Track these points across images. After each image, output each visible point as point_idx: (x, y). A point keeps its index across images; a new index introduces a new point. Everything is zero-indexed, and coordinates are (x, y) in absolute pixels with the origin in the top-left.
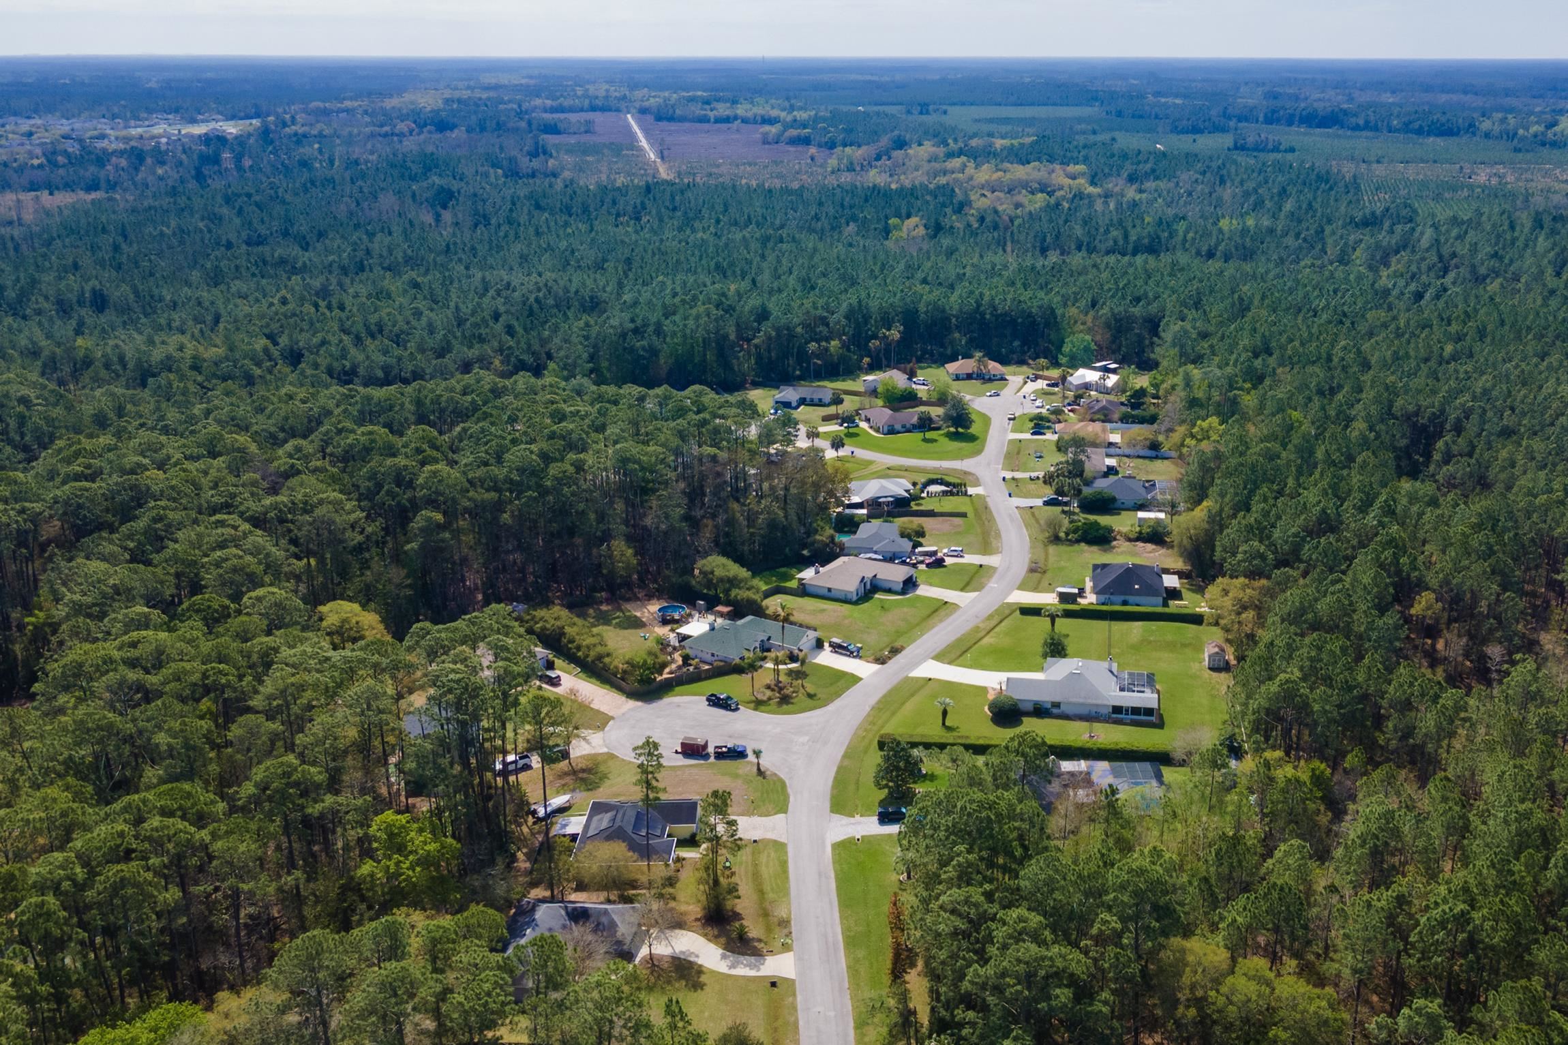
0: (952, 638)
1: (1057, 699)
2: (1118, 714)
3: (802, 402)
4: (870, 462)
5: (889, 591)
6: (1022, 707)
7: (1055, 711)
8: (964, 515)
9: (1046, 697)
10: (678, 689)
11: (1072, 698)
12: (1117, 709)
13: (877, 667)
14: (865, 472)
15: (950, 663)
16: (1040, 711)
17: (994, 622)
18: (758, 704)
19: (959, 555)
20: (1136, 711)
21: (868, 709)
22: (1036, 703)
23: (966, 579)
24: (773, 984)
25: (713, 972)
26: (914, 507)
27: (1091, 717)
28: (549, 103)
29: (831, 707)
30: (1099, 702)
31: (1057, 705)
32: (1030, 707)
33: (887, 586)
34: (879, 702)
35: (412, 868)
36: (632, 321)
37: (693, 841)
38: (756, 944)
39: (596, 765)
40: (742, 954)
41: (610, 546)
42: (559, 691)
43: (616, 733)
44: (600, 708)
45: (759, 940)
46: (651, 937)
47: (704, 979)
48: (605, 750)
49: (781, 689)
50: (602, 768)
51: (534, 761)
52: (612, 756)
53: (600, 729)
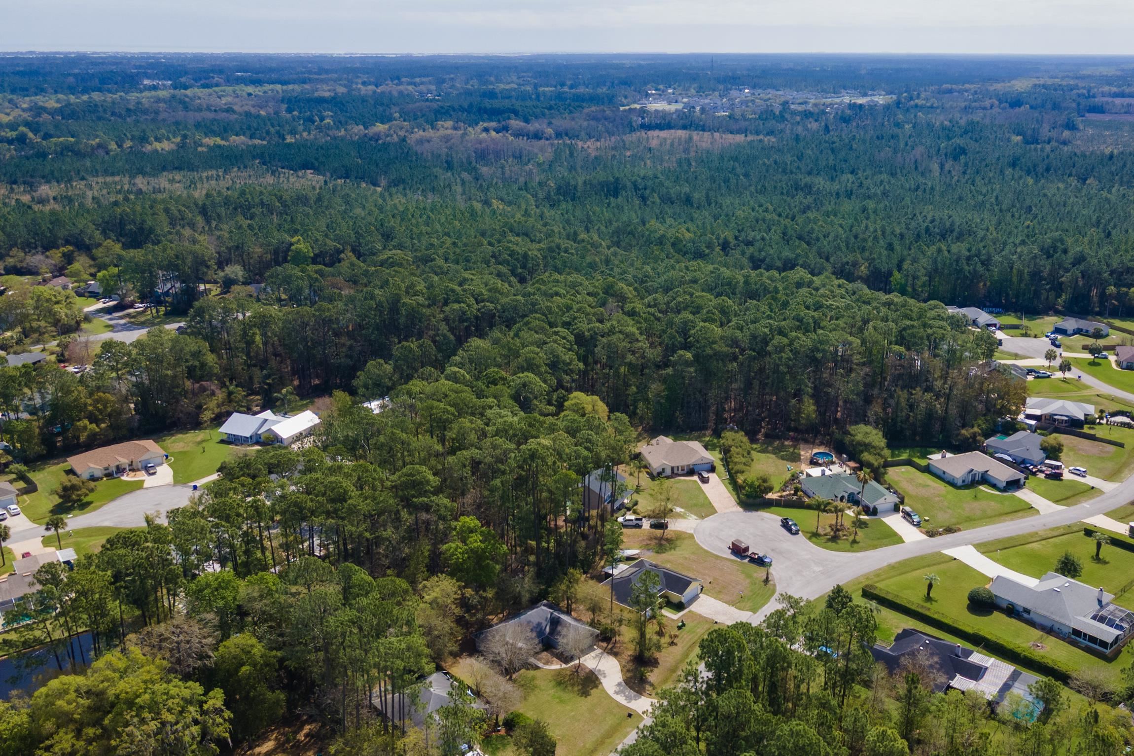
0: (1006, 535)
1: (1028, 606)
2: (1075, 638)
3: (1079, 331)
4: (1087, 387)
5: (994, 486)
6: (998, 602)
7: (1025, 615)
8: (1121, 445)
9: (1021, 602)
10: (773, 509)
11: (1042, 610)
12: (1077, 632)
13: (925, 537)
14: (1073, 394)
15: (982, 553)
16: (1012, 611)
17: (1055, 534)
18: (814, 536)
19: (1082, 475)
20: (1093, 639)
21: (885, 564)
22: (1011, 604)
23: (1070, 493)
24: (630, 715)
25: (604, 691)
26: (1086, 430)
27: (1050, 630)
28: (1114, 89)
29: (859, 554)
30: (1062, 621)
31: (1027, 611)
32: (1004, 605)
33: (995, 482)
34: (899, 563)
35: (463, 553)
36: (969, 250)
37: (679, 607)
38: (648, 687)
39: (677, 539)
40: (631, 688)
41: (800, 401)
42: (704, 487)
43: (709, 523)
44: (715, 505)
45: (652, 685)
46: (593, 654)
47: (594, 692)
48: (691, 532)
49: (838, 530)
50: (678, 543)
51: (646, 524)
52: (691, 536)
53: (702, 517)
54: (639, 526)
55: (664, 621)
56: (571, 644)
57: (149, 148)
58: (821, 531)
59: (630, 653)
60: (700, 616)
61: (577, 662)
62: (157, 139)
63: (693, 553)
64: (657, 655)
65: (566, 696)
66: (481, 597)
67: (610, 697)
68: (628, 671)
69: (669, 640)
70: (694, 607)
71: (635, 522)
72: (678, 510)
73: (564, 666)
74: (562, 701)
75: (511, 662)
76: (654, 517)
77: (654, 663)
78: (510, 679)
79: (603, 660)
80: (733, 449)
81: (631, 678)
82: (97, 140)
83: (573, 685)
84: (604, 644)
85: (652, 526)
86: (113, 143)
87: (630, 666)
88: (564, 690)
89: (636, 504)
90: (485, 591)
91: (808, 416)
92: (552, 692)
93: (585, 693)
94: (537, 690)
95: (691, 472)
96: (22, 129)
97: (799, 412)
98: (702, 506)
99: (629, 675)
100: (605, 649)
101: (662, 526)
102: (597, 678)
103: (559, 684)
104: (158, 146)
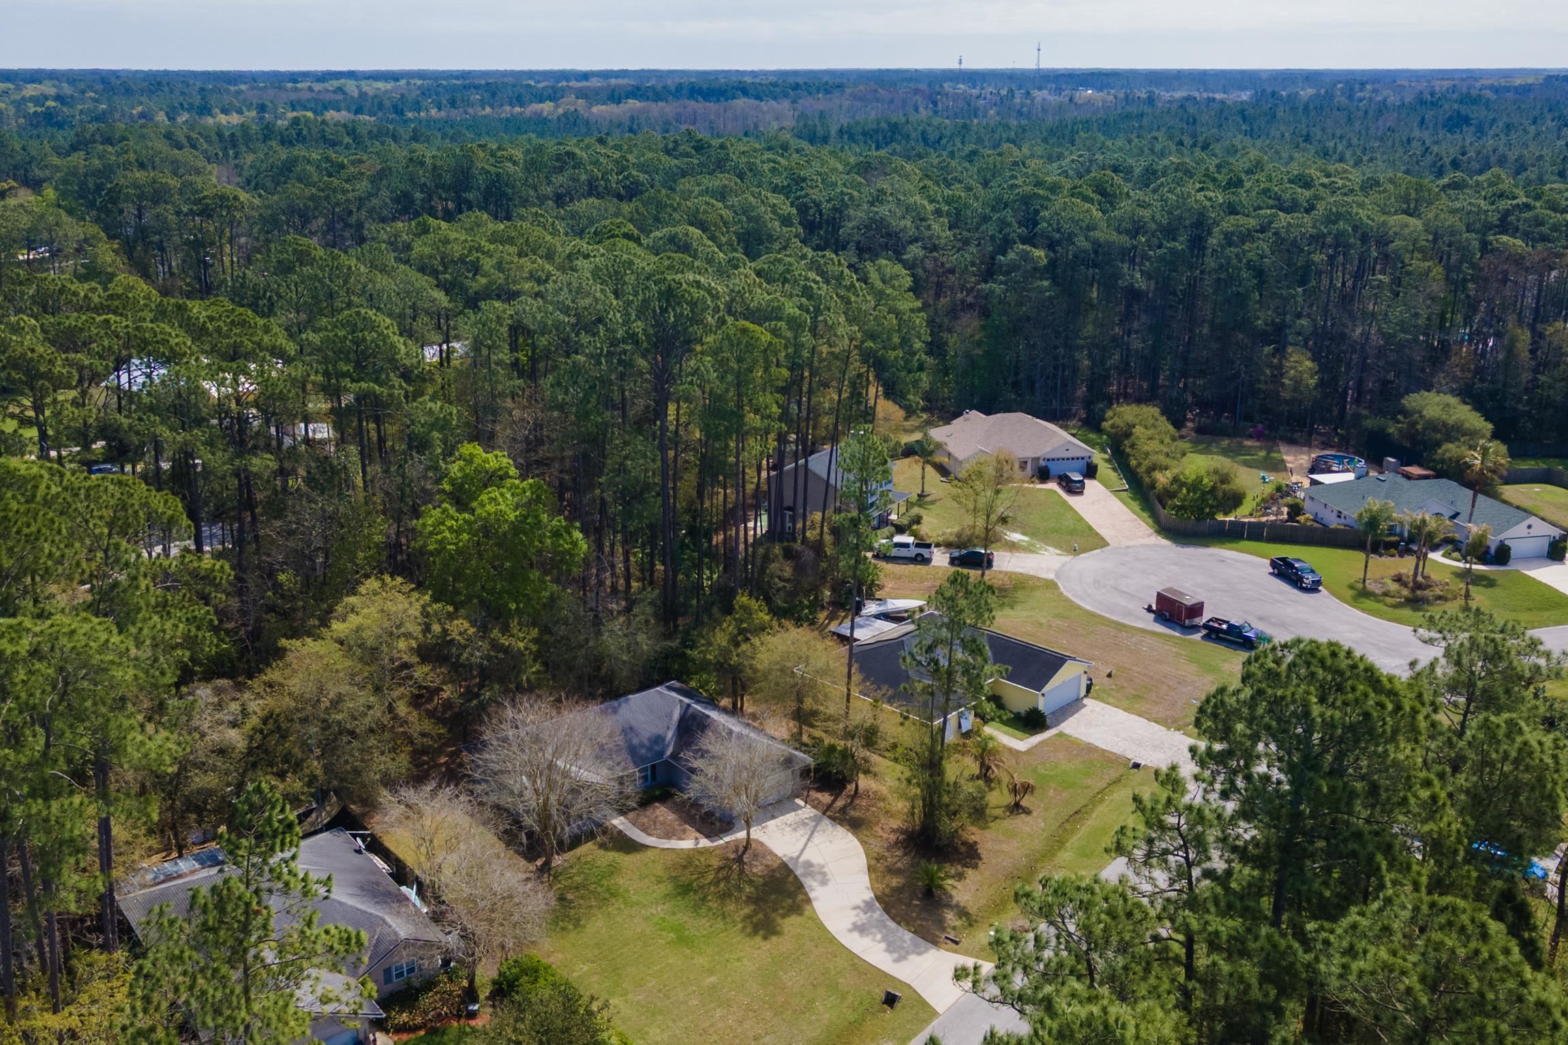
10: (1244, 543)
18: (1357, 594)
24: (892, 999)
25: (818, 921)
37: (1032, 722)
38: (950, 917)
39: (1016, 588)
40: (899, 919)
41: (1280, 351)
42: (1073, 501)
43: (1089, 563)
44: (1103, 532)
45: (963, 913)
46: (790, 817)
47: (790, 924)
48: (1051, 576)
49: (1419, 586)
50: (1020, 595)
51: (940, 559)
52: (1051, 585)
53: (1075, 552)
54: (926, 561)
55: (994, 752)
56: (728, 777)
57: (210, 121)
58: (1371, 586)
59: (896, 823)
60: (1091, 749)
61: (742, 835)
62: (225, 111)
63: (1057, 616)
64: (973, 834)
65: (699, 925)
66: (495, 645)
67: (832, 940)
68: (891, 871)
69: (1009, 799)
70: (1072, 727)
71: (913, 551)
72: (1016, 537)
73: (704, 843)
74: (683, 940)
75: (544, 816)
76: (958, 547)
77: (969, 856)
78: (545, 868)
79: (817, 838)
80: (1138, 430)
81: (898, 890)
82: (140, 109)
83: (724, 896)
84: (826, 798)
85: (953, 561)
86: (162, 113)
87: (899, 859)
88: (696, 908)
89: (918, 520)
90: (505, 630)
91: (1297, 382)
92: (659, 910)
93: (764, 927)
94: (619, 904)
95: (1043, 474)
96: (51, 103)
97: (1279, 372)
98: (1072, 532)
99: (895, 882)
100: (826, 810)
101: (982, 562)
102: (800, 886)
103: (684, 890)
104: (223, 119)
